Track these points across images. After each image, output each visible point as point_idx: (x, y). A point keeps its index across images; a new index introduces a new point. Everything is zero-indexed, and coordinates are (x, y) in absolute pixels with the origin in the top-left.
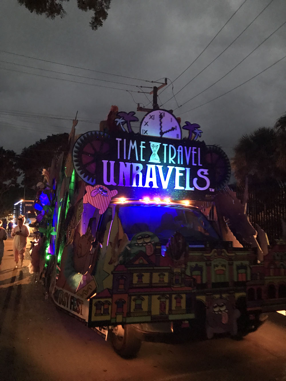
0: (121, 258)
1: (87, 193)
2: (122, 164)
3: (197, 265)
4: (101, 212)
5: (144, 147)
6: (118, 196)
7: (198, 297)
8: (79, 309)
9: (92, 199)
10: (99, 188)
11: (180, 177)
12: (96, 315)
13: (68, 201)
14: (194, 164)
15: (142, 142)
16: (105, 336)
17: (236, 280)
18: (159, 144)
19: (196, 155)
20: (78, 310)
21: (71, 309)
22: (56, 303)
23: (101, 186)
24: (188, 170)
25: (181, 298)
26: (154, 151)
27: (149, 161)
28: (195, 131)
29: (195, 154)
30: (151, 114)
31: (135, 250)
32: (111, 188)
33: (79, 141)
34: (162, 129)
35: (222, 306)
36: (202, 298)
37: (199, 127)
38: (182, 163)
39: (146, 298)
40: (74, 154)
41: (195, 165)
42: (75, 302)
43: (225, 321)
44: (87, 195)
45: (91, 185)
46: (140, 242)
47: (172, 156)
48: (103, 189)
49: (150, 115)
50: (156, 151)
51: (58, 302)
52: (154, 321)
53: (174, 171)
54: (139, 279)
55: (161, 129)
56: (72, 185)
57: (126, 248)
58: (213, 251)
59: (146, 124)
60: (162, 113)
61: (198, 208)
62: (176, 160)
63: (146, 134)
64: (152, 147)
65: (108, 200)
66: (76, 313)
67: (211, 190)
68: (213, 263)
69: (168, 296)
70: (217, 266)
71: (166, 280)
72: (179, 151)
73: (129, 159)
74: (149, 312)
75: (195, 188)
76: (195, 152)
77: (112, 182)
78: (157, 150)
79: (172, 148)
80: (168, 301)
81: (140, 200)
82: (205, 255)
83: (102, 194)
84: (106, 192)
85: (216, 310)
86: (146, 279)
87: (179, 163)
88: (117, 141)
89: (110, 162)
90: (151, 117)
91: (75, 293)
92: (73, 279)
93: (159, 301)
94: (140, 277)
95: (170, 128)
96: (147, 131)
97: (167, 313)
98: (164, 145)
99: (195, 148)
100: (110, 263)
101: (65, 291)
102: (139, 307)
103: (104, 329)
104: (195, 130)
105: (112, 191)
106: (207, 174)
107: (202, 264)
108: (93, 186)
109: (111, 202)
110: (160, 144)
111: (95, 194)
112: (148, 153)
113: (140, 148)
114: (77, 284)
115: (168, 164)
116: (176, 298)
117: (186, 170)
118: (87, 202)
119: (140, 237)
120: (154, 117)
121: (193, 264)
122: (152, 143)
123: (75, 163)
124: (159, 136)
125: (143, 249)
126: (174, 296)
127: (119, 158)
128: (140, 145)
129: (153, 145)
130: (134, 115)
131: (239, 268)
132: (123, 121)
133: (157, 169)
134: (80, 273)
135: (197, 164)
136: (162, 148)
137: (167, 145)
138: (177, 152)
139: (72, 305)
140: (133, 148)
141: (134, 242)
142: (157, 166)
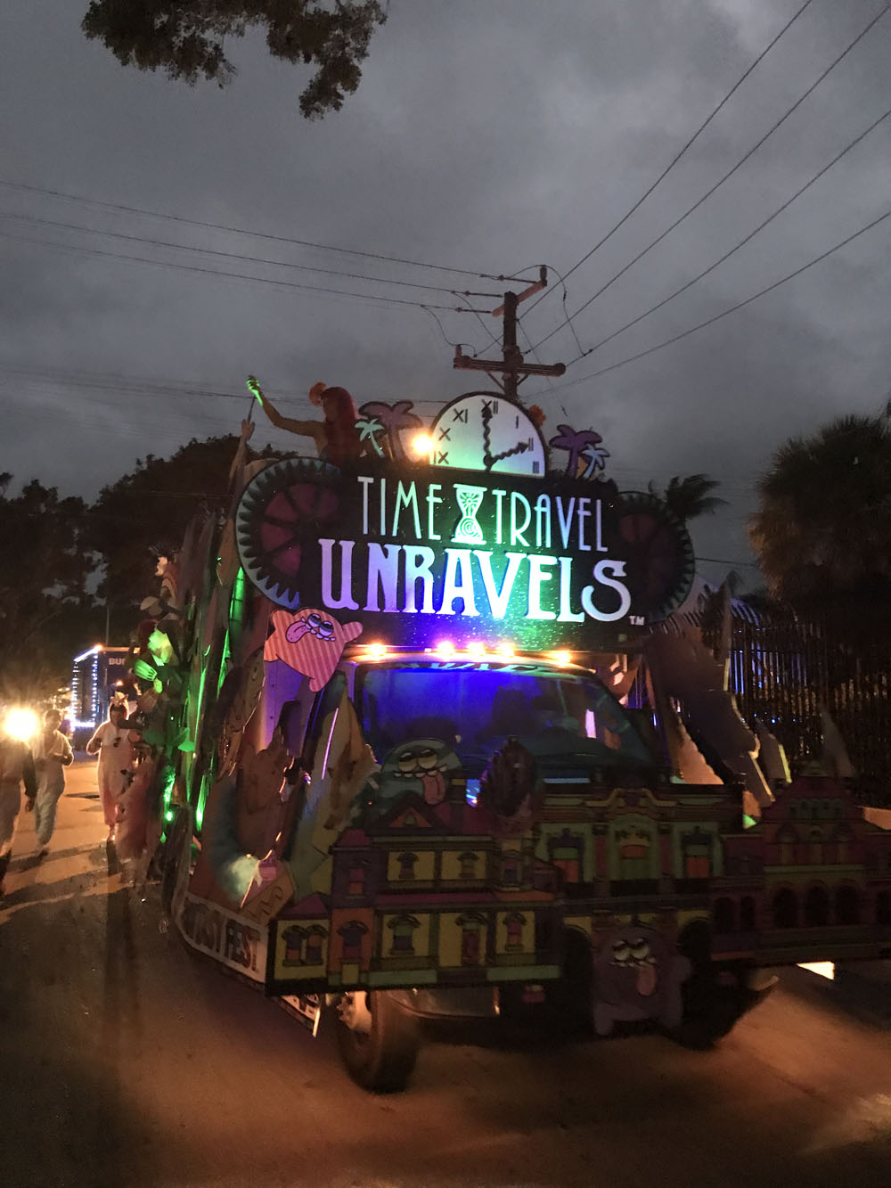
0: (355, 812)
1: (276, 631)
2: (374, 548)
3: (566, 831)
4: (315, 686)
5: (439, 500)
6: (363, 639)
7: (570, 921)
8: (249, 955)
9: (291, 649)
10: (308, 618)
11: (545, 584)
12: (286, 963)
13: (226, 653)
14: (583, 547)
15: (433, 487)
16: (314, 1022)
17: (679, 875)
18: (480, 491)
19: (590, 522)
20: (245, 956)
21: (226, 955)
22: (187, 938)
23: (315, 611)
24: (566, 563)
25: (523, 921)
26: (467, 510)
27: (453, 540)
28: (586, 452)
29: (585, 517)
30: (459, 406)
31: (393, 789)
32: (344, 616)
33: (253, 486)
34: (490, 448)
35: (639, 946)
36: (583, 923)
37: (600, 441)
38: (548, 545)
39: (424, 919)
40: (240, 522)
41: (588, 548)
42: (240, 935)
43: (646, 985)
44: (275, 638)
45: (288, 610)
46: (407, 767)
47: (519, 524)
48: (320, 619)
49: (455, 410)
50: (472, 511)
51: (192, 938)
52: (445, 983)
53: (526, 565)
54: (404, 867)
55: (486, 447)
56: (236, 609)
57: (368, 784)
58: (616, 791)
59: (442, 436)
60: (490, 402)
61: (594, 671)
62: (530, 534)
63: (443, 464)
64: (460, 501)
65: (336, 653)
66: (239, 967)
67: (635, 620)
68: (613, 827)
69: (485, 915)
70: (624, 834)
71: (480, 870)
72: (539, 509)
73: (395, 534)
74: (433, 958)
75: (587, 617)
76: (588, 513)
77: (347, 601)
78: (476, 510)
79: (517, 500)
80: (484, 929)
81: (426, 650)
82: (589, 803)
83: (319, 636)
84: (330, 628)
85: (622, 956)
86: (424, 867)
87: (539, 544)
88: (362, 483)
89: (341, 543)
90: (459, 415)
91: (238, 911)
92: (234, 872)
93: (459, 929)
94: (408, 862)
95: (514, 446)
96: (446, 454)
97: (482, 961)
98: (495, 492)
99: (588, 501)
100: (329, 826)
101: (214, 906)
102: (403, 944)
103: (313, 1005)
104: (587, 448)
105: (346, 626)
106: (624, 574)
107: (582, 829)
108: (293, 612)
109: (344, 657)
110: (485, 489)
111: (299, 633)
112: (449, 515)
113: (428, 503)
114: (244, 885)
115: (506, 548)
116: (505, 922)
117: (559, 562)
118: (276, 658)
119: (408, 754)
120: (466, 414)
121: (555, 829)
122: (461, 489)
123: (242, 549)
124: (482, 467)
125: (416, 787)
126: (501, 916)
127: (365, 532)
128: (428, 495)
129: (465, 494)
130: (411, 411)
131: (687, 841)
132: (379, 427)
133: (476, 563)
134: (252, 855)
135: (594, 546)
136: (489, 500)
137: (504, 493)
138: (534, 514)
139: (231, 946)
140: (407, 503)
141: (389, 768)
142: (476, 552)
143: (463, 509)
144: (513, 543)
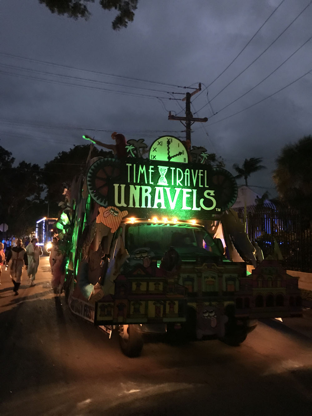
0: (122, 270)
1: (100, 214)
2: (132, 187)
3: (188, 276)
4: (113, 231)
5: (153, 171)
6: (128, 216)
7: (189, 304)
8: (91, 315)
9: (105, 219)
10: (111, 209)
11: (188, 198)
12: (100, 316)
13: (85, 221)
14: (200, 186)
15: (151, 167)
16: (110, 334)
17: (224, 290)
19: (203, 178)
21: (84, 315)
22: (72, 311)
23: (113, 207)
24: (195, 191)
25: (174, 304)
27: (158, 184)
30: (159, 140)
31: (133, 263)
32: (122, 209)
33: (92, 167)
34: (170, 154)
35: (211, 312)
36: (194, 305)
37: (206, 151)
38: (189, 185)
39: (143, 303)
40: (88, 179)
41: (202, 186)
42: (88, 309)
43: (214, 324)
44: (100, 216)
45: (104, 207)
46: (138, 256)
47: (180, 178)
48: (114, 210)
51: (74, 310)
52: (149, 322)
53: (182, 192)
54: (137, 286)
55: (168, 154)
56: (88, 206)
57: (126, 262)
58: (204, 264)
60: (170, 139)
61: (204, 226)
62: (183, 182)
63: (154, 159)
64: (160, 171)
65: (119, 221)
66: (88, 319)
67: (218, 209)
68: (203, 275)
69: (162, 302)
70: (207, 278)
71: (161, 288)
72: (186, 174)
73: (138, 182)
74: (146, 314)
75: (202, 208)
76: (202, 175)
77: (123, 204)
78: (165, 174)
79: (179, 171)
80: (162, 307)
81: (149, 219)
82: (196, 268)
83: (114, 215)
84: (117, 212)
85: (207, 315)
86: (143, 288)
87: (186, 185)
88: (128, 166)
89: (121, 185)
90: (159, 143)
91: (88, 301)
92: (86, 289)
93: (154, 306)
95: (178, 153)
96: (155, 156)
97: (161, 316)
98: (171, 168)
99: (202, 171)
100: (114, 274)
101: (80, 300)
102: (137, 310)
103: (110, 329)
104: (202, 154)
105: (123, 212)
106: (214, 195)
107: (194, 276)
109: (122, 222)
110: (168, 167)
111: (108, 214)
112: (156, 176)
113: (149, 172)
114: (89, 293)
116: (169, 304)
117: (193, 191)
118: (100, 222)
119: (139, 252)
120: (162, 143)
121: (185, 275)
122: (160, 167)
123: (89, 187)
124: (167, 160)
125: (141, 262)
126: (168, 302)
127: (129, 182)
128: (149, 169)
129: (161, 169)
130: (144, 142)
131: (227, 279)
132: (133, 147)
133: (165, 191)
134: (92, 284)
135: (204, 185)
136: (169, 171)
137: (174, 168)
138: (184, 175)
139: (85, 313)
140: (142, 172)
141: (133, 256)
142: (165, 188)
143: (161, 174)
144: (177, 185)
